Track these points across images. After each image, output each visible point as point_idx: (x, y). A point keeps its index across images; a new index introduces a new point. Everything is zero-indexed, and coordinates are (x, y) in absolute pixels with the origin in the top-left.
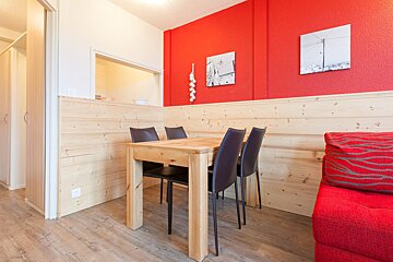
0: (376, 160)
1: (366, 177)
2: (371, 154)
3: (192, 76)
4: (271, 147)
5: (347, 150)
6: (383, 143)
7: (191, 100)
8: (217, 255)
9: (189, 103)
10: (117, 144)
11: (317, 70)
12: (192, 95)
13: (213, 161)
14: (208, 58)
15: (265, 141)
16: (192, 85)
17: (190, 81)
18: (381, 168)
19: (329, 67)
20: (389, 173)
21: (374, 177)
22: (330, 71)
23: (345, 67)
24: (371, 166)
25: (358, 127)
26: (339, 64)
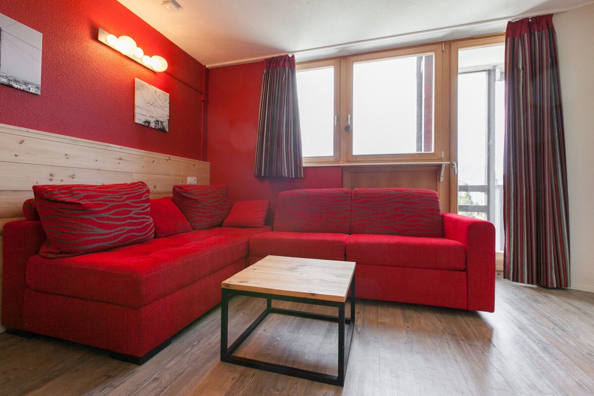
18: (125, 219)
19: (9, 80)
20: (130, 224)
21: (120, 230)
22: (11, 87)
23: (33, 90)
24: (117, 220)
25: (51, 180)
26: (26, 83)
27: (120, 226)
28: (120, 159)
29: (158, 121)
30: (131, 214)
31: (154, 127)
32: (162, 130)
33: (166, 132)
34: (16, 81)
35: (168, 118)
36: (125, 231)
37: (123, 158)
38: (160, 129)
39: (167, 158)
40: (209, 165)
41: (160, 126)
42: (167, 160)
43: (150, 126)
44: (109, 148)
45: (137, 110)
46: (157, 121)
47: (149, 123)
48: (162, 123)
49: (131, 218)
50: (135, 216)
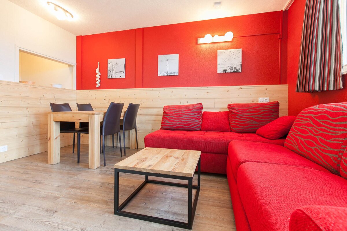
0: (177, 116)
1: (173, 123)
2: (176, 114)
3: (98, 71)
4: (144, 115)
5: (168, 113)
6: (180, 109)
7: (97, 86)
8: (105, 165)
9: (95, 88)
10: (37, 115)
11: (165, 74)
12: (97, 83)
13: (103, 119)
14: (109, 60)
15: (139, 111)
16: (98, 76)
17: (96, 74)
18: (178, 119)
19: (170, 74)
20: (180, 121)
21: (175, 123)
22: (171, 75)
23: (176, 74)
24: (175, 119)
25: (180, 104)
26: (174, 73)
27: (176, 121)
28: (207, 93)
29: (233, 68)
30: (182, 117)
31: (229, 72)
32: (237, 72)
33: (240, 72)
34: (172, 73)
35: (241, 63)
36: (177, 124)
37: (209, 92)
38: (234, 72)
39: (239, 88)
40: (288, 87)
41: (234, 70)
42: (239, 89)
43: (227, 72)
44: (203, 89)
45: (218, 66)
46: (231, 68)
47: (226, 71)
48: (235, 68)
49: (182, 119)
50: (185, 118)
